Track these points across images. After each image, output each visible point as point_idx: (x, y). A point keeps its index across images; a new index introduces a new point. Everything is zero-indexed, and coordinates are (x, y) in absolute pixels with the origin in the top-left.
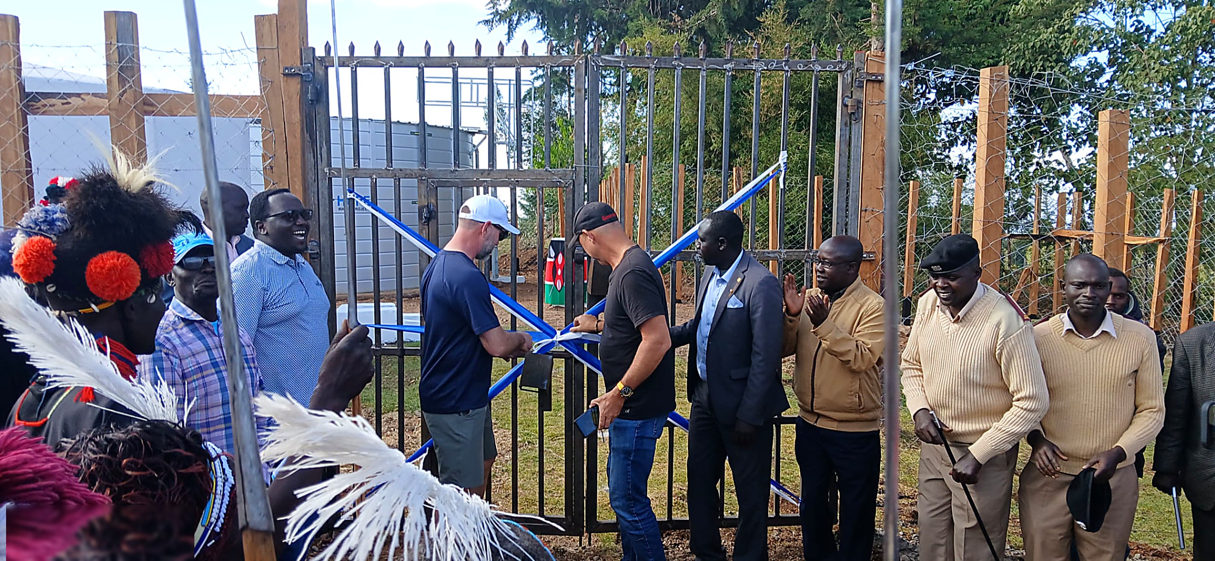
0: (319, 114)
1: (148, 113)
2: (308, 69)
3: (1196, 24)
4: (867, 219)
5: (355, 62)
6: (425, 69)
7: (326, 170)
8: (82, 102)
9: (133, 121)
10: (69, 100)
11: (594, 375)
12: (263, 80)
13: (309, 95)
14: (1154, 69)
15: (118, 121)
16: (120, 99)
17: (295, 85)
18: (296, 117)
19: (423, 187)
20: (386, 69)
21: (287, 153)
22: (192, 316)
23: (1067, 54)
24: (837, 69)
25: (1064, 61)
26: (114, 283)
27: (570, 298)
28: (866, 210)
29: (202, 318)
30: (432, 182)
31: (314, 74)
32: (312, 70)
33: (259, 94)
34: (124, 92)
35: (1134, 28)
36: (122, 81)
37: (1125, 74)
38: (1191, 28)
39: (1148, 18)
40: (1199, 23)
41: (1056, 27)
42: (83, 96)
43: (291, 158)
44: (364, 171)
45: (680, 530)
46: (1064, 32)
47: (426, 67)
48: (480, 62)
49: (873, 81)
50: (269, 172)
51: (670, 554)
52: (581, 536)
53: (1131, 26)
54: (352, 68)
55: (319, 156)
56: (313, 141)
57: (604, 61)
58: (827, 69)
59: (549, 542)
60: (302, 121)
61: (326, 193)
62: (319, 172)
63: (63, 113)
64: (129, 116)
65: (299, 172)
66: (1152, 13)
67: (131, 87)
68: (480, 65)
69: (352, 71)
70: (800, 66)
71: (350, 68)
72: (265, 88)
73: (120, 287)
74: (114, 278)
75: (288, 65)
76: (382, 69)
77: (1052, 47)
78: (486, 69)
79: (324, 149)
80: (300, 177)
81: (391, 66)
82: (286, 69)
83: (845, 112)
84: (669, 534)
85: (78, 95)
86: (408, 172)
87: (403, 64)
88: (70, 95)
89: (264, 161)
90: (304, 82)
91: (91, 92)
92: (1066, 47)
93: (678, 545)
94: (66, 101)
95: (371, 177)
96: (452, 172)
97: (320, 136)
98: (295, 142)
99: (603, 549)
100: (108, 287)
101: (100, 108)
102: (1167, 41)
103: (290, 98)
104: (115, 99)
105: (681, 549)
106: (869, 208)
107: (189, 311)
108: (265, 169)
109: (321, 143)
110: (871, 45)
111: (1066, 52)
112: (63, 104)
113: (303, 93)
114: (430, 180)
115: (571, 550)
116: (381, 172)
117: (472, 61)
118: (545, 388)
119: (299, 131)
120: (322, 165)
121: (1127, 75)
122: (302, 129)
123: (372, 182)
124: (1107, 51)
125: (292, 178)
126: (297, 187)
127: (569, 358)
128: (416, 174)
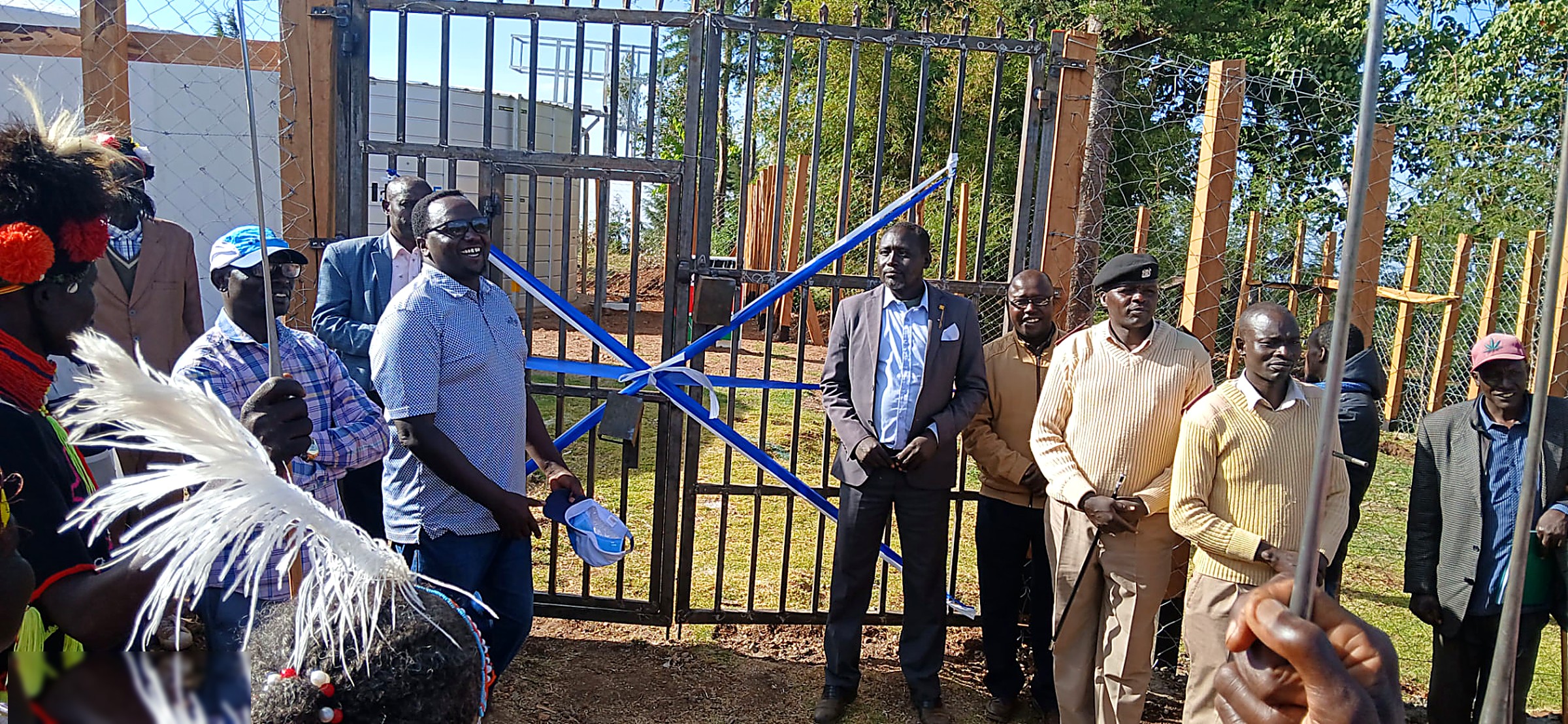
0: (354, 70)
1: (132, 57)
2: (344, 12)
3: (1521, 25)
4: (1054, 246)
5: (406, 5)
6: (496, 19)
7: (361, 143)
8: (47, 37)
9: (113, 66)
10: (30, 35)
11: (694, 426)
12: (285, 22)
13: (344, 45)
14: (1463, 81)
15: (93, 66)
16: (96, 37)
17: (326, 31)
18: (326, 72)
19: (486, 172)
20: (444, 17)
21: (311, 118)
22: (240, 337)
23: (1355, 54)
24: (1028, 51)
25: (1351, 65)
26: (16, 260)
27: (669, 326)
28: (1053, 235)
29: (252, 341)
30: (499, 166)
31: (351, 18)
32: (348, 13)
33: (277, 39)
34: (103, 28)
35: (1442, 26)
36: (100, 13)
37: (1426, 86)
38: (1513, 30)
39: (1461, 15)
40: (1524, 25)
41: (1342, 19)
42: (48, 31)
43: (316, 125)
44: (411, 148)
45: (796, 624)
46: (1354, 26)
47: (497, 16)
48: (567, 14)
49: (1073, 70)
50: (286, 142)
51: (780, 655)
52: (669, 626)
53: (1439, 24)
54: (401, 13)
55: (353, 125)
56: (346, 105)
57: (728, 23)
58: (1016, 50)
59: (628, 632)
60: (332, 77)
61: (360, 174)
62: (352, 146)
63: (21, 51)
64: (108, 59)
65: (326, 144)
66: (1466, 9)
67: (111, 23)
68: (568, 18)
69: (400, 17)
70: (981, 45)
71: (398, 14)
72: (286, 33)
73: (23, 266)
74: (16, 254)
75: (318, 5)
76: (440, 17)
77: (1335, 44)
78: (575, 24)
79: (360, 117)
80: (328, 152)
81: (451, 13)
82: (315, 9)
83: (1034, 108)
84: (781, 630)
85: (43, 29)
86: (467, 151)
87: (466, 12)
88: (32, 28)
89: (281, 128)
90: (338, 28)
91: (58, 26)
92: (1354, 45)
93: (792, 644)
94: (25, 36)
95: (418, 156)
96: (524, 155)
97: (356, 99)
98: (324, 103)
99: (695, 644)
100: (8, 264)
101: (69, 47)
102: (1482, 46)
103: (318, 48)
104: (90, 36)
105: (795, 649)
106: (1058, 233)
107: (238, 330)
108: (281, 137)
109: (356, 107)
110: (1087, 26)
111: (1353, 52)
112: (22, 39)
113: (336, 41)
114: (495, 164)
115: (654, 643)
116: (432, 149)
117: (556, 12)
118: (631, 438)
119: (328, 91)
120: (356, 137)
121: (1429, 86)
122: (332, 89)
123: (420, 162)
124: (1406, 54)
125: (316, 152)
126: (322, 164)
127: (664, 403)
128: (477, 155)
